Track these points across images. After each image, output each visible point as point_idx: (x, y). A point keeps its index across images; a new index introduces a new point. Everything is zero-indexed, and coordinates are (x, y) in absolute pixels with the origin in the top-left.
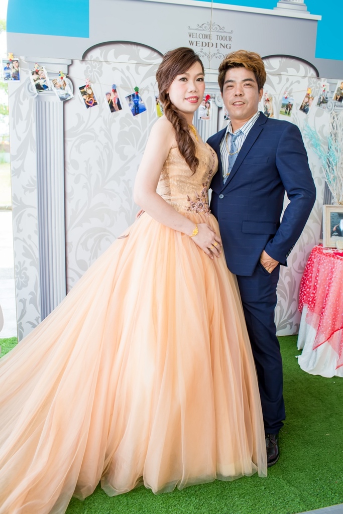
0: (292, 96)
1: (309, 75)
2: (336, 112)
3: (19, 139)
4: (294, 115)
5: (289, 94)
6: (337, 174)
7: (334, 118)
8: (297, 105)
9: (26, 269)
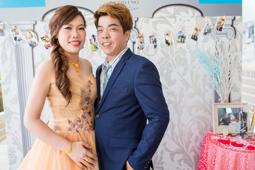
0: (185, 30)
1: (196, 15)
2: (217, 38)
3: (6, 71)
4: (187, 42)
5: (183, 29)
6: (221, 81)
7: (216, 43)
8: (189, 36)
9: (15, 152)
